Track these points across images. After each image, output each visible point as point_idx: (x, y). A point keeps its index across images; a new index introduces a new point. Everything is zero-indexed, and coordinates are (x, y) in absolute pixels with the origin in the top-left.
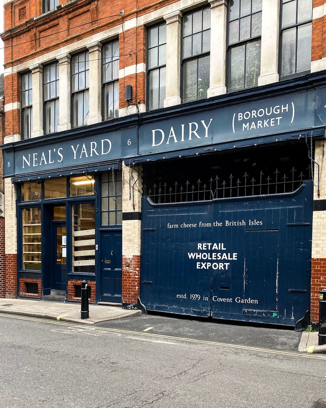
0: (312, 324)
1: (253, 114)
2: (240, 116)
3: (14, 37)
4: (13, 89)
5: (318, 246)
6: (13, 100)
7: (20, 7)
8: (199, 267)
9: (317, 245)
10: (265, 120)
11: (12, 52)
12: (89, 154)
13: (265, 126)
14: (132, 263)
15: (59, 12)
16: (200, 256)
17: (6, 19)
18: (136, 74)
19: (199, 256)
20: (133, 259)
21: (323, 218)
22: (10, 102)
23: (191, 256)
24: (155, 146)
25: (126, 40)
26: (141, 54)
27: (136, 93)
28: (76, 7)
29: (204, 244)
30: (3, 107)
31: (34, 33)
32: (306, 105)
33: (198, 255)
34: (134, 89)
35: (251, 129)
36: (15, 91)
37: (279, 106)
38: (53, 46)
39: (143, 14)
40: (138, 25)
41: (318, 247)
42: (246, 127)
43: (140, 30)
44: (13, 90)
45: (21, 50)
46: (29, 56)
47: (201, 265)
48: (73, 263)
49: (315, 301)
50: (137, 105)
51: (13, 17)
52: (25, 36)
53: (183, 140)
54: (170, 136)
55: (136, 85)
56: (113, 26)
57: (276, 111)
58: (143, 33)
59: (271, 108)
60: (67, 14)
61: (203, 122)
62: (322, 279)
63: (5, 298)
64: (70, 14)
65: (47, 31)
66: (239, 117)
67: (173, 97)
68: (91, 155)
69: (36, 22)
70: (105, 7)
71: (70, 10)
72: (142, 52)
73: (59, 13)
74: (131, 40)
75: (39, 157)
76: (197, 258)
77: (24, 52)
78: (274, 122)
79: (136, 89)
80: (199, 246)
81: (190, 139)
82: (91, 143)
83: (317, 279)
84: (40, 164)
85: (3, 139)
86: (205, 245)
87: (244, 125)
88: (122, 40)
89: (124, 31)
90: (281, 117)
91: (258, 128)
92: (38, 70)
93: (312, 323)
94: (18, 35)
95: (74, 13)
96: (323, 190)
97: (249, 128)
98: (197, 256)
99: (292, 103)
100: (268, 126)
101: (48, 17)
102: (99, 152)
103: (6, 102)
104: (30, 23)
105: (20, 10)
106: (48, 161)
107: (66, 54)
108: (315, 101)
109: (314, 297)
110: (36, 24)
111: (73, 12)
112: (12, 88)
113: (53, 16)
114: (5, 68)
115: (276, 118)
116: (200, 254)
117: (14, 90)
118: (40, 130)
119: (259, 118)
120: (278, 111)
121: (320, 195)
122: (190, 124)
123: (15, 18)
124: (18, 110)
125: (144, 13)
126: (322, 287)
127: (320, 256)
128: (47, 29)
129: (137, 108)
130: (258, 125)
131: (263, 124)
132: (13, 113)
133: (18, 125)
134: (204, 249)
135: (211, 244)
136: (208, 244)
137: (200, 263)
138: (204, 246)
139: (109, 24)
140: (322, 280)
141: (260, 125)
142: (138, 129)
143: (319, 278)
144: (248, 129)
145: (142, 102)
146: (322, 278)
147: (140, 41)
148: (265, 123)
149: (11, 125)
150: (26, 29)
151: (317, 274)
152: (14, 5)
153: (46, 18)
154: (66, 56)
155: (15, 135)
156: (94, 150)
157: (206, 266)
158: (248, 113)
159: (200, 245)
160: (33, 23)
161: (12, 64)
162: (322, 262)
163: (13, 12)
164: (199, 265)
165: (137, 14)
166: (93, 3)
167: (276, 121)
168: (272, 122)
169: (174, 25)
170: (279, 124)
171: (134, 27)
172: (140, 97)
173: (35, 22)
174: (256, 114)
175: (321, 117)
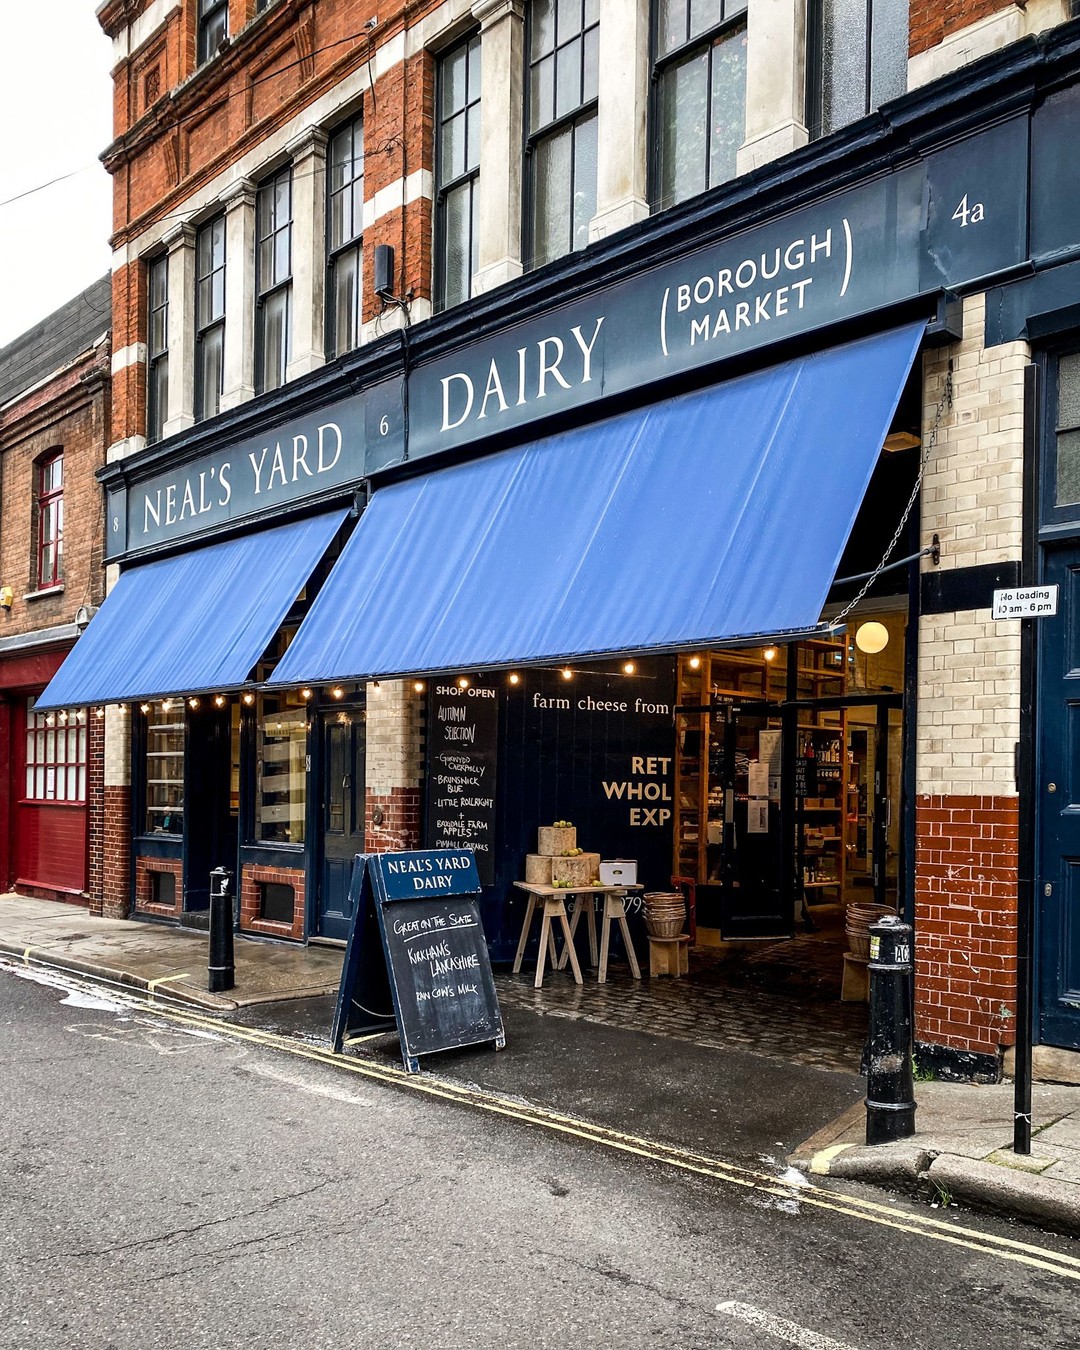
0: (918, 1050)
1: (721, 283)
2: (684, 296)
3: (133, 158)
4: (128, 307)
5: (938, 747)
6: (128, 339)
7: (148, 70)
8: (636, 820)
9: (933, 748)
10: (758, 299)
11: (129, 201)
12: (289, 476)
13: (757, 321)
14: (390, 813)
15: (226, 61)
16: (639, 792)
17: (116, 112)
18: (404, 207)
19: (635, 791)
20: (392, 800)
21: (953, 641)
22: (123, 346)
23: (612, 790)
24: (450, 430)
25: (379, 107)
26: (416, 144)
27: (404, 268)
28: (264, 36)
29: (649, 759)
30: (109, 363)
31: (174, 137)
32: (891, 224)
33: (633, 788)
34: (398, 254)
35: (715, 335)
36: (134, 312)
37: (801, 242)
38: (212, 166)
39: (422, 15)
40: (411, 52)
41: (935, 752)
42: (700, 331)
43: (414, 69)
44: (128, 310)
45: (147, 192)
46: (163, 204)
47: (643, 816)
48: (257, 812)
49: (930, 962)
50: (405, 305)
51: (132, 101)
52: (155, 149)
53: (522, 400)
54: (488, 393)
55: (404, 243)
56: (349, 71)
57: (794, 261)
58: (422, 74)
59: (778, 251)
60: (245, 62)
61: (576, 331)
62: (953, 876)
63: (101, 915)
64: (252, 63)
65: (204, 124)
66: (680, 298)
67: (497, 263)
68: (295, 478)
69: (178, 103)
70: (331, 20)
71: (250, 51)
72: (420, 134)
73: (226, 65)
74: (392, 105)
75: (178, 495)
76: (630, 797)
77: (154, 196)
78: (785, 300)
79: (404, 255)
80: (637, 764)
81: (542, 393)
82: (295, 439)
83: (933, 877)
84: (182, 518)
85: (105, 453)
86: (653, 762)
87: (694, 324)
88: (370, 111)
89: (374, 82)
90: (810, 281)
91: (737, 328)
92: (181, 242)
93: (918, 1045)
94: (141, 150)
95: (262, 56)
96: (951, 533)
97: (711, 334)
98: (631, 791)
99: (845, 221)
100: (767, 317)
101: (202, 83)
102: (313, 465)
103: (113, 347)
104: (164, 110)
105: (147, 78)
106: (197, 509)
107: (241, 180)
108: (919, 202)
109: (926, 947)
110: (176, 109)
111: (259, 53)
112: (126, 304)
113: (214, 76)
114: (114, 251)
115: (794, 286)
116: (640, 785)
117: (131, 309)
118: (182, 418)
119: (739, 295)
120: (798, 261)
121: (942, 551)
122: (542, 345)
123: (136, 104)
124: (140, 366)
125: (425, 13)
126: (951, 906)
127: (944, 788)
128: (204, 119)
129: (406, 312)
130: (739, 317)
131: (751, 315)
132: (128, 375)
133: (138, 410)
134: (649, 772)
135: (669, 760)
136: (660, 759)
137: (638, 810)
138: (650, 766)
139: (338, 67)
140: (950, 879)
141: (743, 317)
142: (406, 379)
143: (942, 872)
144: (706, 338)
145: (418, 293)
146: (950, 873)
147: (415, 103)
148: (760, 309)
149: (124, 410)
150: (156, 128)
151: (936, 858)
152: (135, 65)
153: (199, 85)
154: (240, 186)
155: (132, 438)
156: (302, 460)
157: (656, 817)
158: (707, 283)
159: (638, 762)
160: (169, 108)
161: (128, 235)
162: (952, 810)
163: (132, 86)
164: (638, 817)
165: (406, 19)
166: (304, 13)
167: (792, 295)
168: (779, 302)
169: (500, 30)
170: (801, 305)
171: (400, 63)
172: (415, 277)
173: (175, 102)
174: (732, 282)
175: (940, 258)
